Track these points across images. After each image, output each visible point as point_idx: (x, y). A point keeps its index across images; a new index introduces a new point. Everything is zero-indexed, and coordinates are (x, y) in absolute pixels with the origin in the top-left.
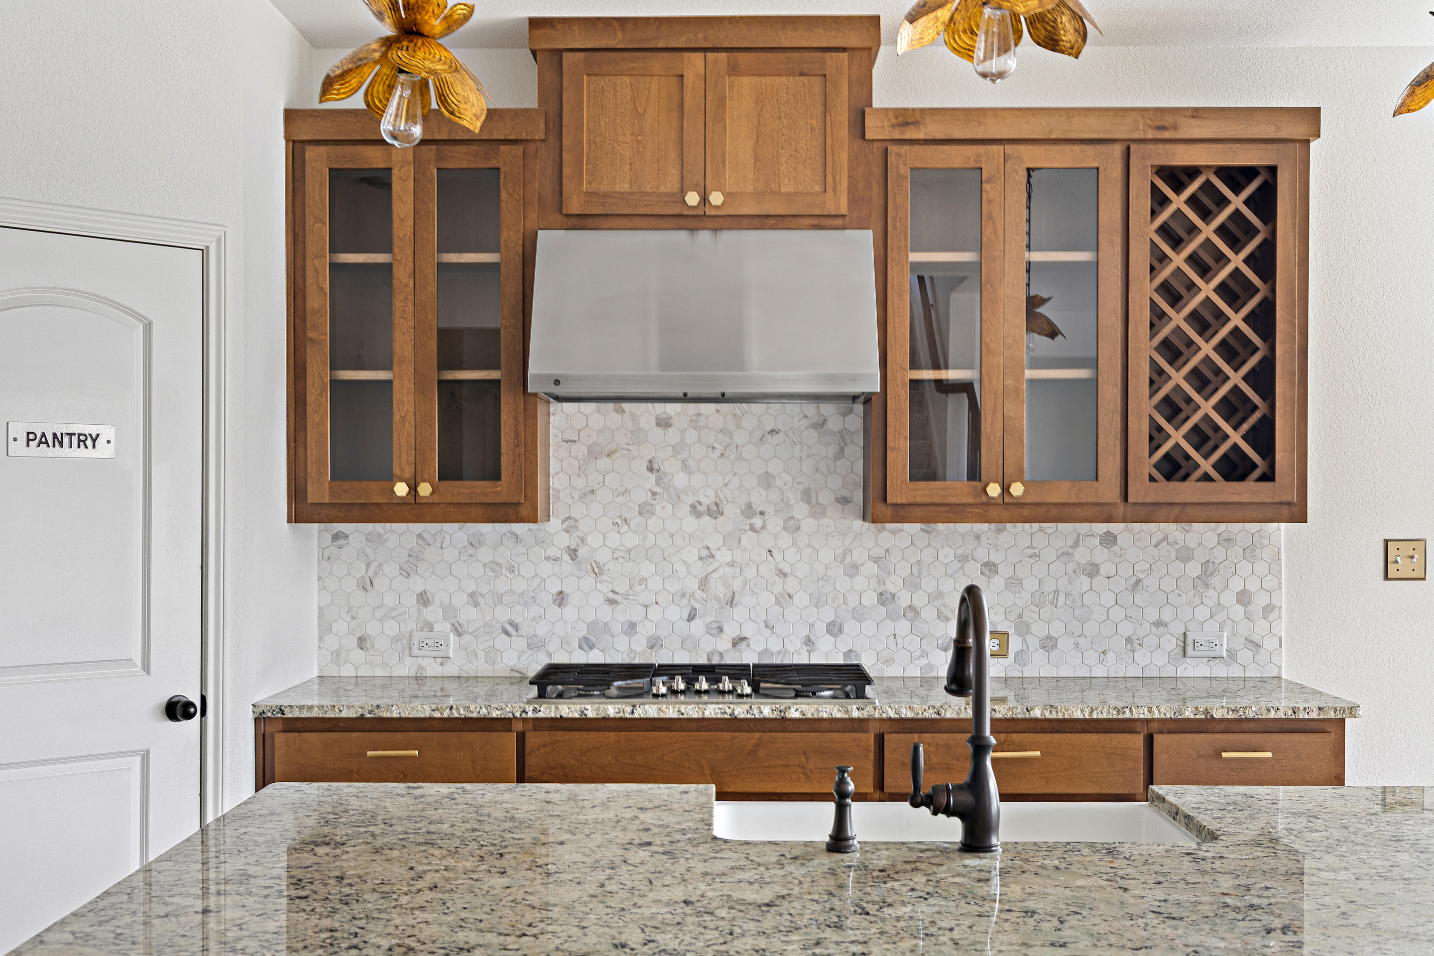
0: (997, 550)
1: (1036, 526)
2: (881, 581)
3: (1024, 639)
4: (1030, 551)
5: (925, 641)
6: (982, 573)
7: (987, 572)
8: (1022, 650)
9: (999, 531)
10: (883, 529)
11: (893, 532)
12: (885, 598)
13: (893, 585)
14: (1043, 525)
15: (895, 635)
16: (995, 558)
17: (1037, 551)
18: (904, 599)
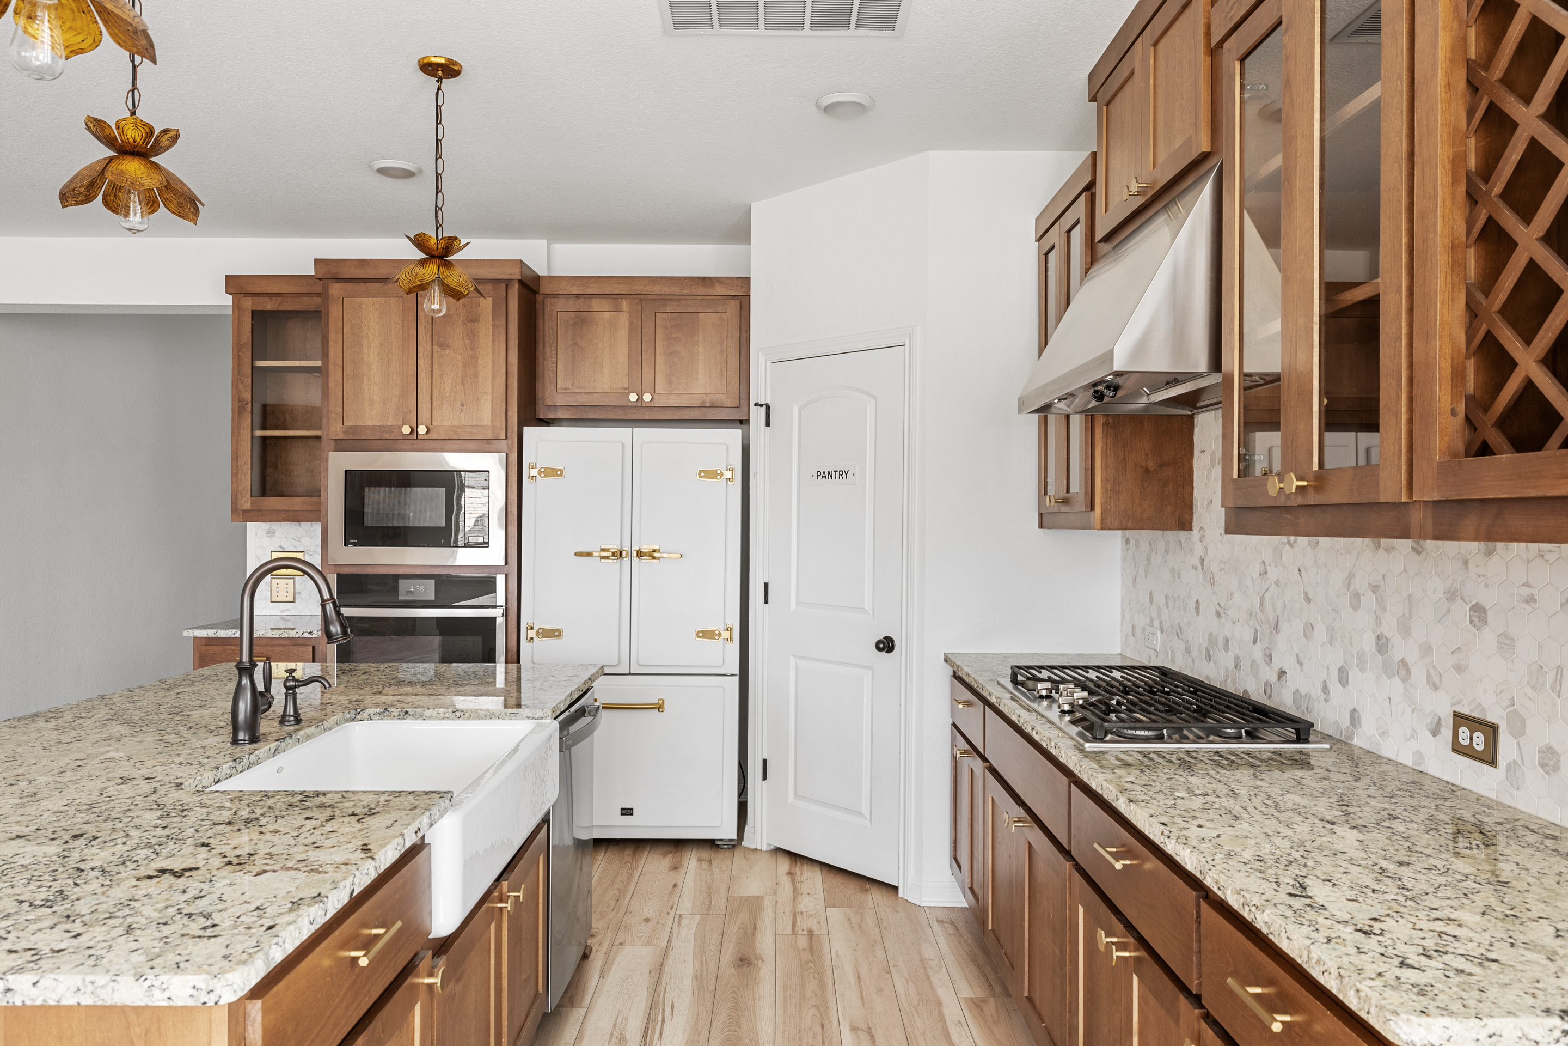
0: (1486, 586)
1: (1534, 546)
2: (1378, 621)
3: (1518, 743)
4: (1526, 591)
5: (1415, 713)
6: (1471, 622)
7: (1476, 620)
8: (1515, 762)
9: (1489, 553)
10: (1378, 546)
11: (1388, 550)
12: (1382, 644)
13: (1389, 628)
14: (1542, 545)
15: (1390, 699)
16: (1487, 599)
17: (1534, 591)
18: (1400, 649)
